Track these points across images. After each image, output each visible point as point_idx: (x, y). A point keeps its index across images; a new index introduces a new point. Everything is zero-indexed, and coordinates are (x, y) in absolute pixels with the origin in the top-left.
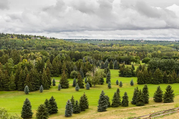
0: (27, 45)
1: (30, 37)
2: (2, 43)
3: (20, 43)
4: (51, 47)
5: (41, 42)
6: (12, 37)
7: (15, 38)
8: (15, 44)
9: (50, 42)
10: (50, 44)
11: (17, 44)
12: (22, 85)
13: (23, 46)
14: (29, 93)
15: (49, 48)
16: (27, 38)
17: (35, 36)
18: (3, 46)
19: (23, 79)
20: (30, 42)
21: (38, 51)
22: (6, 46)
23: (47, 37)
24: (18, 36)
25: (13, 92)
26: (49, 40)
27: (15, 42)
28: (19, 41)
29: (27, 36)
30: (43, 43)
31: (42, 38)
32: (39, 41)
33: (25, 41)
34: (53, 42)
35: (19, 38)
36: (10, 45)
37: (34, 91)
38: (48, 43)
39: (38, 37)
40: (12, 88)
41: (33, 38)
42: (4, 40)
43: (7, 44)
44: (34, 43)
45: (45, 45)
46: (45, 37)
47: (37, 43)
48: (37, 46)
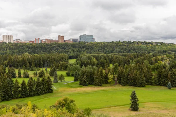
0: (150, 50)
1: (152, 43)
2: (131, 49)
3: (144, 48)
4: (171, 51)
5: (162, 47)
6: (138, 44)
7: (140, 45)
8: (141, 49)
9: (170, 47)
10: (169, 49)
11: (142, 49)
12: (164, 81)
13: (147, 51)
14: (172, 88)
15: (169, 52)
16: (149, 44)
17: (156, 43)
18: (132, 51)
19: (165, 77)
20: (152, 48)
21: (162, 54)
22: (134, 51)
23: (166, 43)
24: (142, 43)
25: (157, 86)
26: (169, 46)
27: (141, 48)
28: (143, 46)
29: (149, 43)
30: (163, 48)
31: (162, 44)
32: (160, 46)
33: (148, 46)
34: (173, 47)
35: (143, 44)
36: (136, 50)
37: (175, 87)
38: (167, 48)
39: (158, 43)
40: (155, 83)
41: (154, 44)
42: (132, 46)
43: (134, 49)
44: (156, 48)
45: (165, 49)
46: (164, 43)
47: (158, 48)
48: (158, 51)
